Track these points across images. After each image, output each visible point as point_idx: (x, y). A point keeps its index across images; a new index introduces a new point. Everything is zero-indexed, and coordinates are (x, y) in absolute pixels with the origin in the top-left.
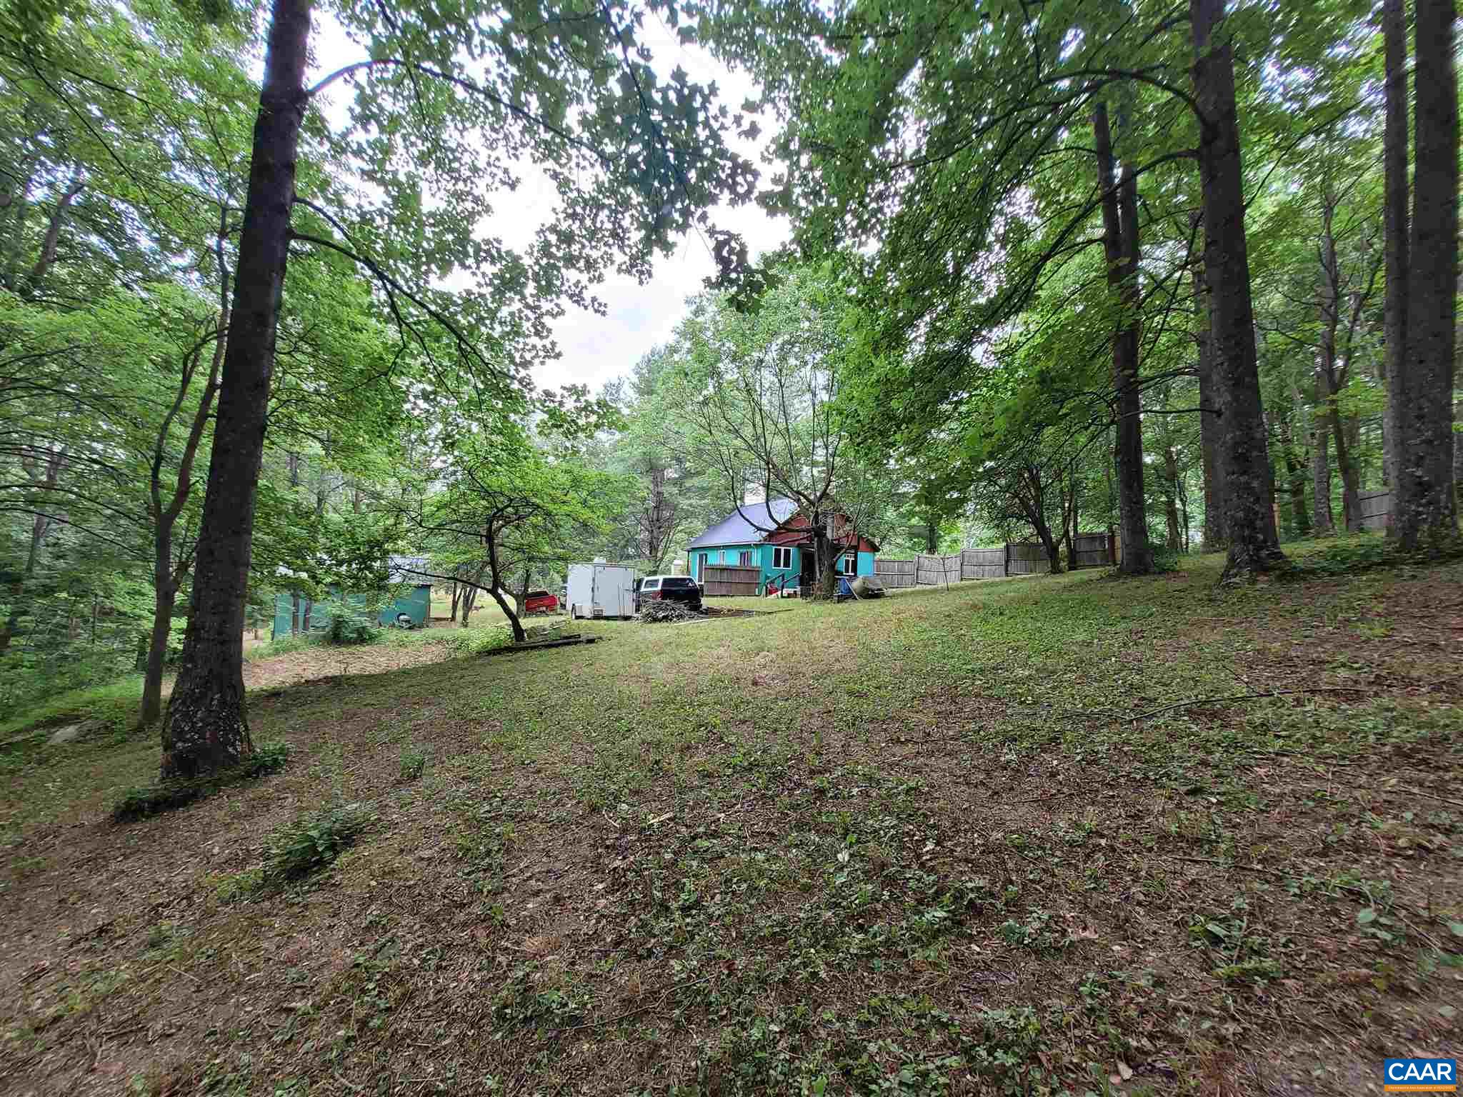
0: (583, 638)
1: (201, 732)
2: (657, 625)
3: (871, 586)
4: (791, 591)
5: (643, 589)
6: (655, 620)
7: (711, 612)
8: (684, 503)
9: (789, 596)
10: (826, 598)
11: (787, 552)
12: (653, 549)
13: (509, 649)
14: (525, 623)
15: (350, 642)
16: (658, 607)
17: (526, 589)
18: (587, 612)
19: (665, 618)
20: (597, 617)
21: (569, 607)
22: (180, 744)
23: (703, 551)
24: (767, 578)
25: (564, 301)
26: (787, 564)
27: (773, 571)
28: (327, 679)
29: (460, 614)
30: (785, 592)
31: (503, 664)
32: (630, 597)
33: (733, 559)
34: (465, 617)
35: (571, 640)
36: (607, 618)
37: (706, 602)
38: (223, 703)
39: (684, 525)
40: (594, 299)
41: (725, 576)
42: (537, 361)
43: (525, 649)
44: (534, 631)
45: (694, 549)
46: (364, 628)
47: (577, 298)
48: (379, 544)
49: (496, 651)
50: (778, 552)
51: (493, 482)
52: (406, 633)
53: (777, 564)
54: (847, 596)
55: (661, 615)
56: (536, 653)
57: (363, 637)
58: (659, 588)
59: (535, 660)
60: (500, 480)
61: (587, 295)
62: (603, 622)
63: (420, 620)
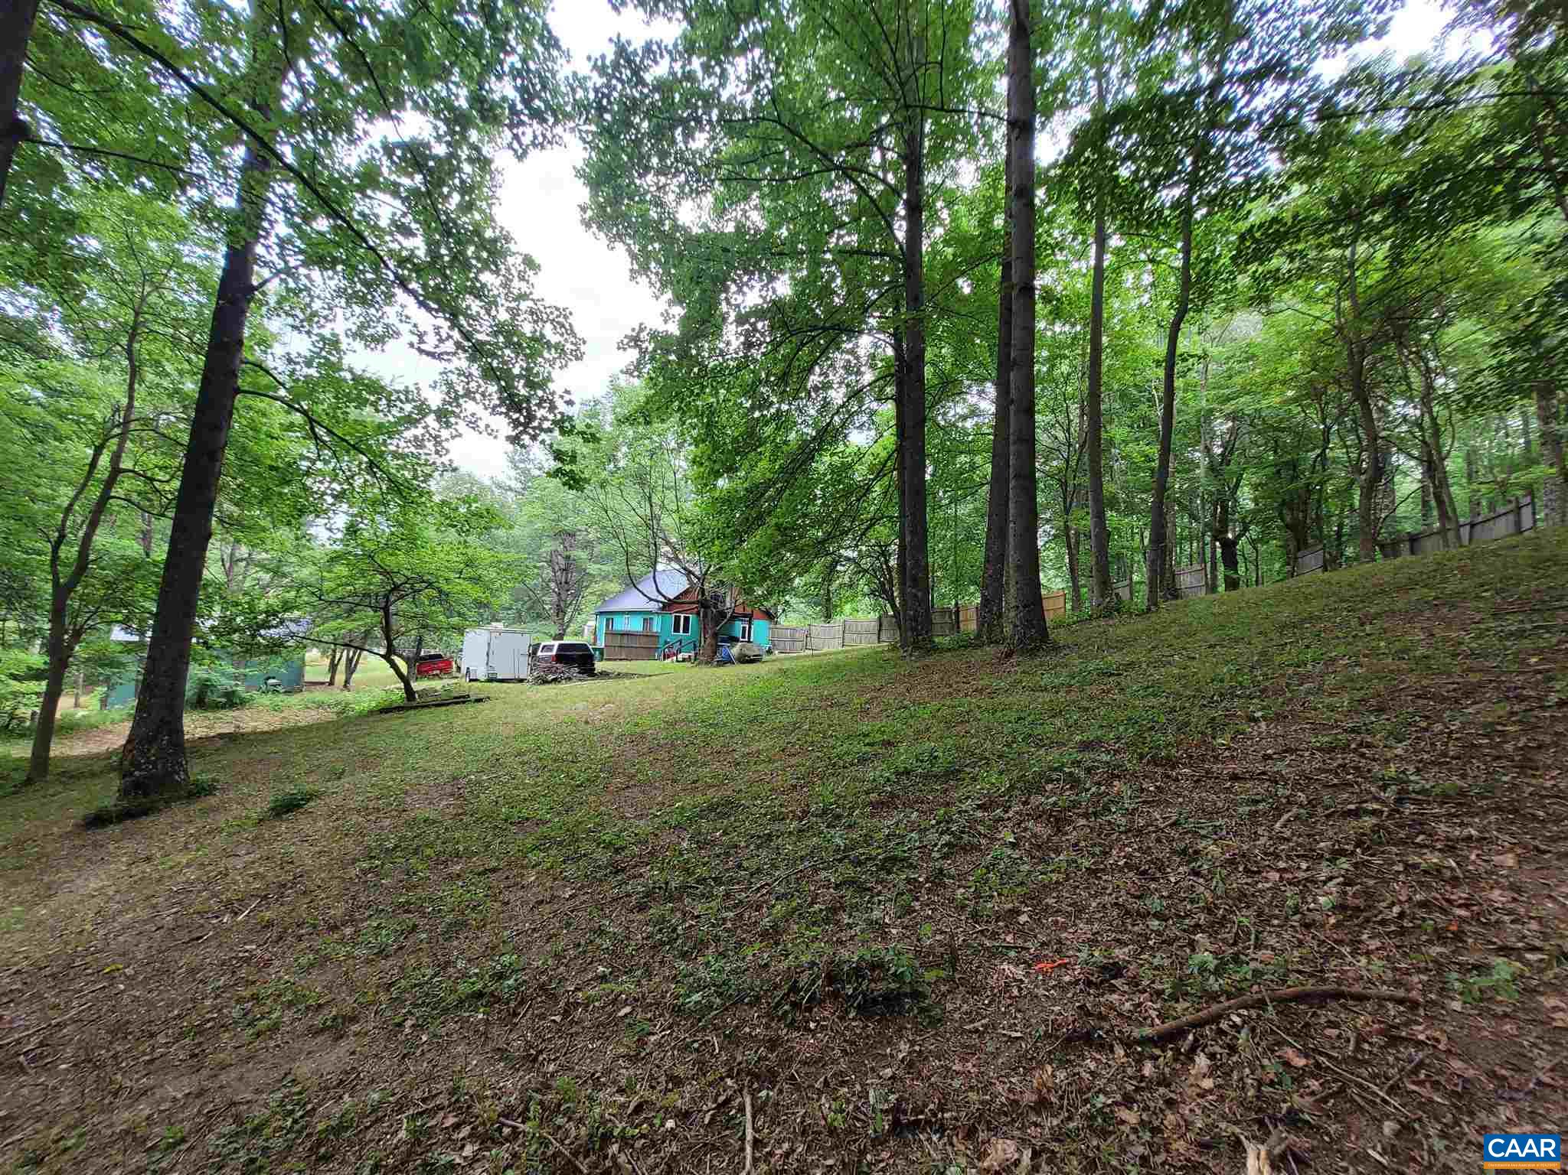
0: (472, 698)
1: (154, 764)
2: (547, 686)
3: (748, 653)
4: (686, 655)
5: (539, 653)
6: (545, 682)
7: (604, 675)
8: (593, 568)
9: (684, 660)
10: (707, 663)
11: (687, 619)
12: (560, 611)
13: (399, 709)
14: (416, 686)
15: (217, 707)
16: (549, 670)
17: (419, 652)
18: (481, 673)
19: (555, 680)
20: (490, 680)
21: (464, 671)
22: (137, 773)
23: (608, 615)
24: (666, 642)
25: (462, 427)
26: (686, 630)
27: (672, 637)
28: (221, 736)
29: (340, 677)
30: (680, 657)
31: (395, 721)
32: (525, 660)
33: (636, 625)
34: (347, 682)
35: (462, 700)
36: (502, 681)
37: (599, 666)
38: (170, 742)
39: (596, 587)
40: (487, 426)
41: (625, 641)
42: (436, 474)
43: (416, 708)
44: (424, 693)
45: (601, 613)
46: (234, 692)
47: (473, 424)
48: (275, 614)
49: (386, 710)
50: (677, 619)
51: (390, 562)
52: (282, 697)
53: (677, 630)
54: (728, 661)
55: (550, 677)
56: (426, 710)
57: (231, 701)
58: (554, 653)
59: (425, 716)
60: (399, 561)
61: (482, 425)
62: (495, 684)
63: (295, 684)
